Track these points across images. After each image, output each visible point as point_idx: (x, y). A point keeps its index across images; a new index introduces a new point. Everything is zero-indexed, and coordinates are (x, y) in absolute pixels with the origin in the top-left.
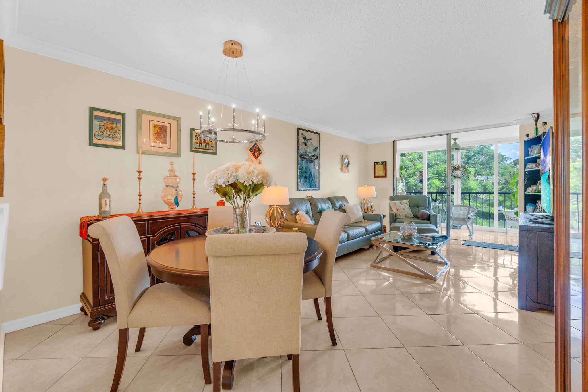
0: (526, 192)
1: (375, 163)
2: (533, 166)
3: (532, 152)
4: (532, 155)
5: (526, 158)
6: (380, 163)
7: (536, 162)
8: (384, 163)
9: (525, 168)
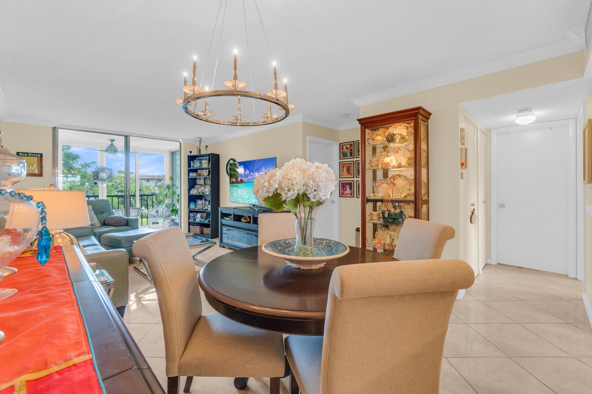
0: (190, 193)
1: (18, 153)
2: (194, 175)
3: (195, 164)
4: (195, 167)
5: (189, 168)
6: (29, 154)
7: (197, 172)
8: (38, 156)
9: (189, 176)
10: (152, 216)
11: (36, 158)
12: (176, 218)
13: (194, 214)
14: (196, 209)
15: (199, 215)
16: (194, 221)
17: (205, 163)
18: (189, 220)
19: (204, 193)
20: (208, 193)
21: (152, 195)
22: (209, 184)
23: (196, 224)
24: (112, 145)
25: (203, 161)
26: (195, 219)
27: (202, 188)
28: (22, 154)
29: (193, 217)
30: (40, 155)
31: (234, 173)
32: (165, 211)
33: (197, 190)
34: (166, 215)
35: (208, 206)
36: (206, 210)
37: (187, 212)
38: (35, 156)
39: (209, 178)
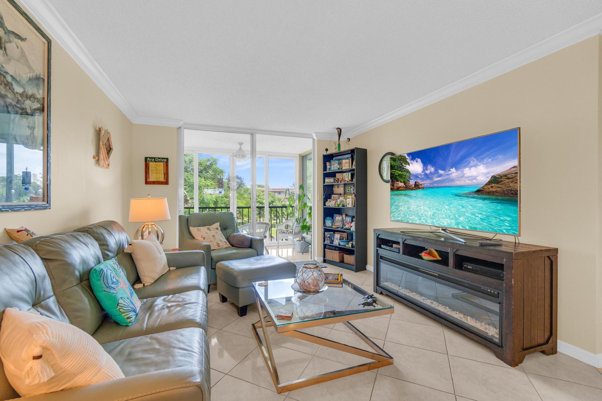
0: (326, 206)
1: (146, 158)
2: (331, 180)
3: (332, 166)
4: (332, 169)
5: (325, 172)
6: (156, 159)
7: (335, 177)
8: (164, 161)
9: (324, 182)
10: (281, 231)
11: (162, 164)
12: (308, 237)
13: (330, 234)
14: (333, 227)
15: (337, 236)
16: (330, 243)
17: (347, 163)
18: (324, 241)
19: (345, 205)
20: (350, 206)
21: (282, 207)
22: (352, 192)
23: (334, 248)
24: (240, 149)
25: (344, 161)
26: (333, 241)
27: (342, 198)
28: (150, 160)
29: (329, 237)
30: (166, 160)
31: (400, 173)
32: (295, 226)
33: (335, 201)
34: (297, 231)
35: (352, 225)
36: (348, 229)
37: (322, 230)
38: (161, 161)
39: (353, 183)
